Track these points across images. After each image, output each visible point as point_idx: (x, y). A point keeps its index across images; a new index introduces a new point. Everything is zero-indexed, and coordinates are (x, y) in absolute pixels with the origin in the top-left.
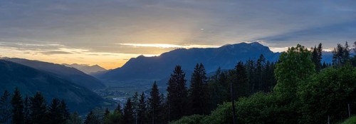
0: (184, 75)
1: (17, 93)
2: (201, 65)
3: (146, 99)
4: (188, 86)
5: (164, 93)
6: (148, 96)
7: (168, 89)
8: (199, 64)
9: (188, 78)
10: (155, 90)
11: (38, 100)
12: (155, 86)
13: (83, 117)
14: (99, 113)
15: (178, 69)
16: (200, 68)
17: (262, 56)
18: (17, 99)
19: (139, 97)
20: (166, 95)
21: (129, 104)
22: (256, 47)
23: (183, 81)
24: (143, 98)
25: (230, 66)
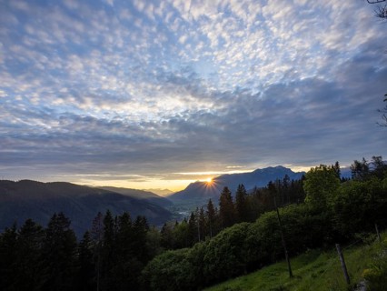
0: (231, 193)
1: (108, 213)
2: (242, 185)
3: (204, 212)
5: (217, 207)
6: (206, 210)
7: (220, 204)
9: (234, 195)
10: (210, 206)
11: (125, 218)
12: (210, 202)
13: (159, 229)
14: (171, 224)
15: (226, 189)
16: (241, 188)
17: (286, 176)
18: (108, 219)
19: (199, 211)
20: (219, 208)
21: (193, 216)
22: (281, 169)
23: (230, 198)
24: (202, 211)
25: (263, 185)
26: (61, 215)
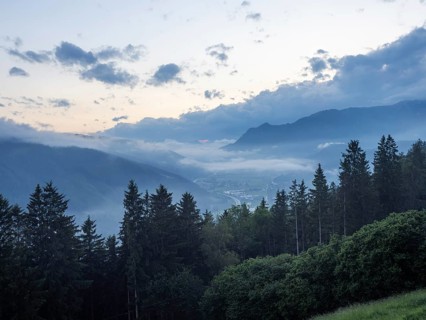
0: (364, 155)
1: (132, 188)
2: (390, 138)
3: (307, 191)
4: (371, 169)
5: (333, 177)
6: (310, 186)
7: (342, 176)
8: (387, 137)
9: (370, 159)
10: (320, 177)
12: (320, 171)
16: (387, 143)
19: (298, 188)
20: (338, 183)
21: (281, 198)
23: (364, 163)
24: (303, 188)
26: (50, 189)
